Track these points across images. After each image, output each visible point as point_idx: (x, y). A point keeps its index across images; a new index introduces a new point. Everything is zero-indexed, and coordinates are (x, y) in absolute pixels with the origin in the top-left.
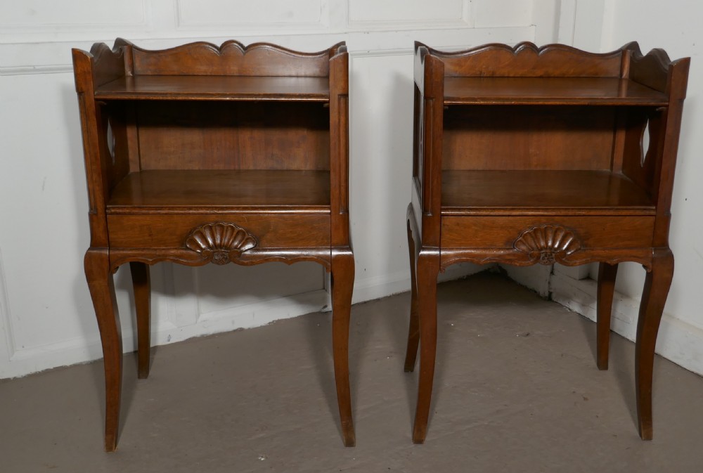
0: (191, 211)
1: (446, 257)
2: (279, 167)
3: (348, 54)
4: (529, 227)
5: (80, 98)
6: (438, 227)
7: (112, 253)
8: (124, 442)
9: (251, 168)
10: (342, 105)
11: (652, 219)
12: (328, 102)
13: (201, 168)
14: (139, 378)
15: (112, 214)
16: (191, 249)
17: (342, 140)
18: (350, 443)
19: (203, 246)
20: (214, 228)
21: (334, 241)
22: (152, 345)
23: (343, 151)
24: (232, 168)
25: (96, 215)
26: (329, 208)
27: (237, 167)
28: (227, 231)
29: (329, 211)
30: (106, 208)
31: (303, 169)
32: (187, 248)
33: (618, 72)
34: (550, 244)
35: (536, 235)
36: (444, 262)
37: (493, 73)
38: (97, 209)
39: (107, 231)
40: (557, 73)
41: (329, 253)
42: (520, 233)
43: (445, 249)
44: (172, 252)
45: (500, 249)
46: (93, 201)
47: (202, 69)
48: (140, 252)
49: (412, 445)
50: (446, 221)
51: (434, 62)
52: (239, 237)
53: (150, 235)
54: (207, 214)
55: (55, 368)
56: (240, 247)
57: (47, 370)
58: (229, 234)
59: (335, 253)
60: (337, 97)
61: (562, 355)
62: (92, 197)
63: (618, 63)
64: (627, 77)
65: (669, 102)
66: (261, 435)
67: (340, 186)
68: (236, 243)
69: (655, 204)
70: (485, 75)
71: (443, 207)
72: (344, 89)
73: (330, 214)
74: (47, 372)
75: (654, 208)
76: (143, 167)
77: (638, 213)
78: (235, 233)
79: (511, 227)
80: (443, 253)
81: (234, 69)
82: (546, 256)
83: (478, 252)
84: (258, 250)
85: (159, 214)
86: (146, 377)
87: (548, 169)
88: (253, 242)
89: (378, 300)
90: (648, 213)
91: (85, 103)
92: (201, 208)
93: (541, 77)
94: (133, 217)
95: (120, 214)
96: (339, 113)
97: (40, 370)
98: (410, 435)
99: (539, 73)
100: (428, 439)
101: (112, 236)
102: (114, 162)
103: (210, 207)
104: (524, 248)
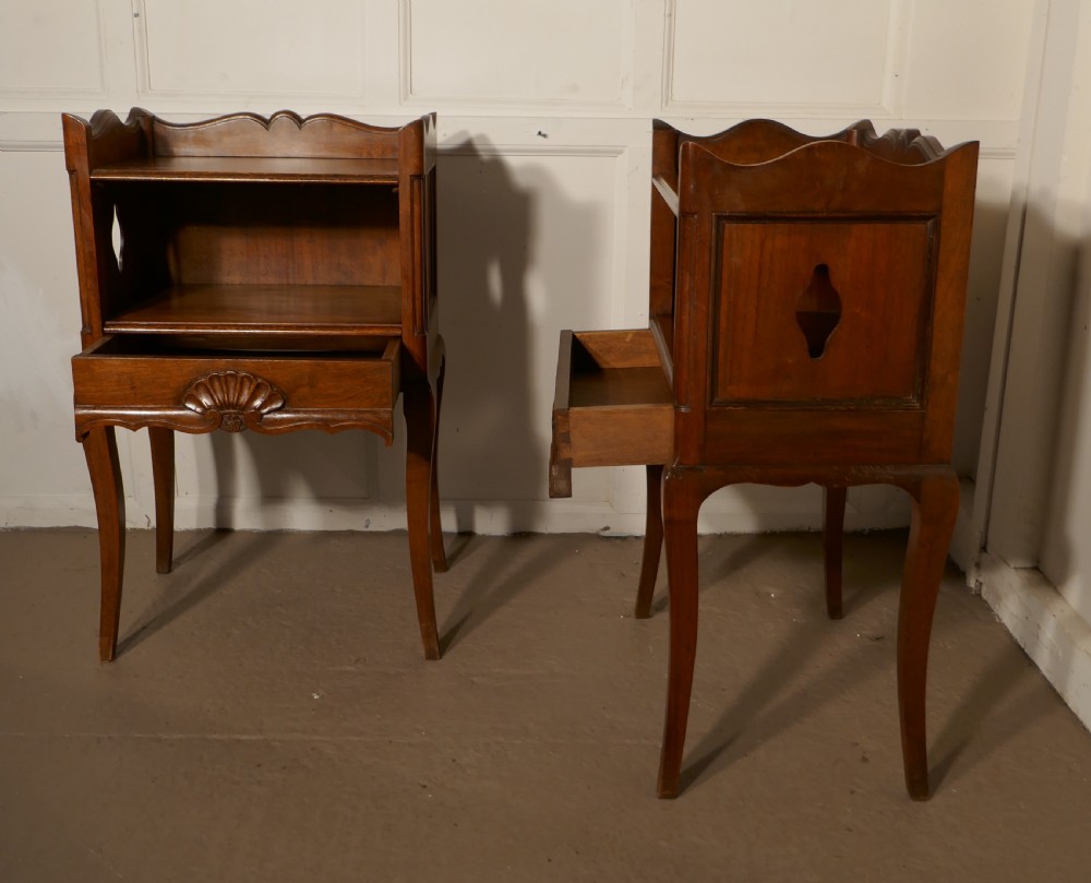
2: (348, 282)
5: (71, 179)
10: (416, 190)
12: (397, 186)
16: (190, 410)
17: (417, 236)
19: (207, 405)
20: (223, 380)
25: (91, 334)
28: (241, 383)
31: (381, 284)
32: (185, 407)
38: (91, 327)
46: (87, 315)
53: (132, 388)
56: (261, 408)
60: (408, 179)
62: (86, 310)
72: (417, 167)
84: (287, 412)
88: (279, 401)
91: (77, 183)
94: (108, 362)
96: (412, 200)
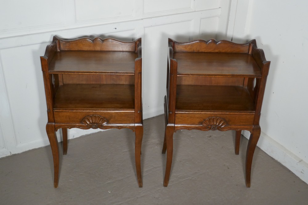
0: (84, 111)
1: (177, 127)
3: (141, 59)
4: (208, 118)
5: (43, 73)
6: (174, 117)
7: (56, 124)
8: (60, 183)
9: (105, 83)
10: (140, 76)
11: (254, 116)
13: (86, 83)
14: (64, 154)
15: (55, 112)
16: (84, 124)
17: (139, 88)
18: (141, 186)
19: (88, 123)
20: (92, 117)
21: (136, 121)
22: (68, 139)
23: (139, 91)
24: (98, 83)
25: (50, 112)
26: (134, 110)
27: (99, 83)
28: (97, 118)
29: (134, 111)
30: (53, 110)
32: (83, 123)
33: (248, 51)
34: (215, 123)
35: (210, 121)
36: (176, 129)
37: (198, 51)
38: (50, 110)
39: (54, 117)
40: (223, 51)
41: (134, 125)
42: (204, 120)
43: (177, 124)
44: (77, 124)
45: (196, 125)
46: (48, 107)
47: (86, 48)
48: (66, 124)
49: (163, 187)
50: (177, 115)
51: (174, 62)
52: (101, 120)
53: (69, 119)
54: (90, 112)
55: (32, 149)
56: (102, 124)
57: (29, 150)
58: (98, 119)
59: (136, 125)
60: (137, 74)
61: (222, 147)
62: (48, 106)
63: (247, 48)
64: (251, 54)
65: (261, 77)
66: (109, 182)
67: (138, 103)
68: (100, 122)
69: (255, 110)
70: (195, 51)
71: (176, 110)
72: (140, 71)
73: (135, 112)
74: (30, 151)
75: (254, 112)
76: (64, 83)
77: (248, 113)
78: (100, 119)
79: (201, 118)
80: (175, 125)
81: (98, 48)
82: (213, 128)
83: (189, 126)
84: (108, 124)
85: (72, 112)
86: (66, 154)
87: (219, 85)
88: (106, 122)
89: (153, 118)
90: (252, 113)
91: (45, 75)
92: (87, 110)
93: (217, 53)
94: (63, 113)
95: (58, 112)
97: (27, 150)
98: (162, 183)
99: (217, 51)
100: (169, 185)
101: (55, 119)
102: (54, 86)
103: (91, 110)
104: (205, 125)
